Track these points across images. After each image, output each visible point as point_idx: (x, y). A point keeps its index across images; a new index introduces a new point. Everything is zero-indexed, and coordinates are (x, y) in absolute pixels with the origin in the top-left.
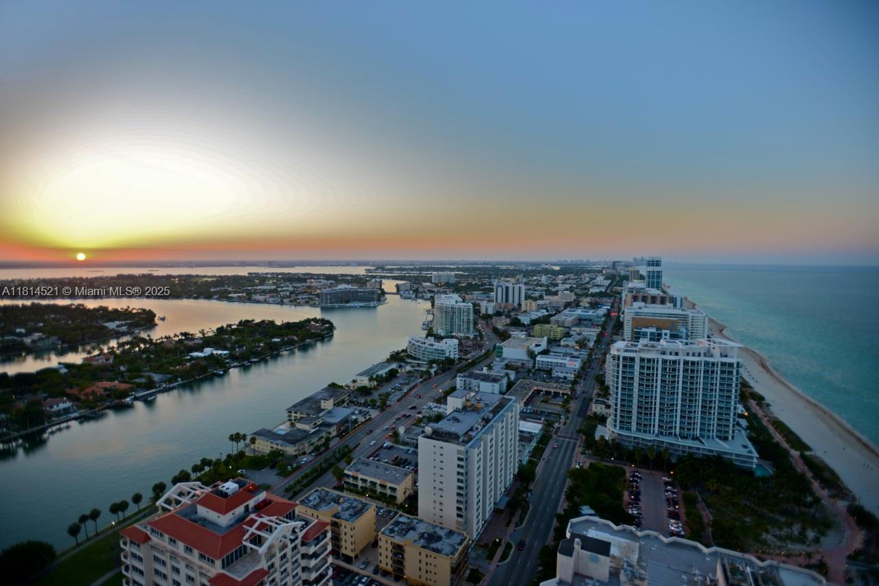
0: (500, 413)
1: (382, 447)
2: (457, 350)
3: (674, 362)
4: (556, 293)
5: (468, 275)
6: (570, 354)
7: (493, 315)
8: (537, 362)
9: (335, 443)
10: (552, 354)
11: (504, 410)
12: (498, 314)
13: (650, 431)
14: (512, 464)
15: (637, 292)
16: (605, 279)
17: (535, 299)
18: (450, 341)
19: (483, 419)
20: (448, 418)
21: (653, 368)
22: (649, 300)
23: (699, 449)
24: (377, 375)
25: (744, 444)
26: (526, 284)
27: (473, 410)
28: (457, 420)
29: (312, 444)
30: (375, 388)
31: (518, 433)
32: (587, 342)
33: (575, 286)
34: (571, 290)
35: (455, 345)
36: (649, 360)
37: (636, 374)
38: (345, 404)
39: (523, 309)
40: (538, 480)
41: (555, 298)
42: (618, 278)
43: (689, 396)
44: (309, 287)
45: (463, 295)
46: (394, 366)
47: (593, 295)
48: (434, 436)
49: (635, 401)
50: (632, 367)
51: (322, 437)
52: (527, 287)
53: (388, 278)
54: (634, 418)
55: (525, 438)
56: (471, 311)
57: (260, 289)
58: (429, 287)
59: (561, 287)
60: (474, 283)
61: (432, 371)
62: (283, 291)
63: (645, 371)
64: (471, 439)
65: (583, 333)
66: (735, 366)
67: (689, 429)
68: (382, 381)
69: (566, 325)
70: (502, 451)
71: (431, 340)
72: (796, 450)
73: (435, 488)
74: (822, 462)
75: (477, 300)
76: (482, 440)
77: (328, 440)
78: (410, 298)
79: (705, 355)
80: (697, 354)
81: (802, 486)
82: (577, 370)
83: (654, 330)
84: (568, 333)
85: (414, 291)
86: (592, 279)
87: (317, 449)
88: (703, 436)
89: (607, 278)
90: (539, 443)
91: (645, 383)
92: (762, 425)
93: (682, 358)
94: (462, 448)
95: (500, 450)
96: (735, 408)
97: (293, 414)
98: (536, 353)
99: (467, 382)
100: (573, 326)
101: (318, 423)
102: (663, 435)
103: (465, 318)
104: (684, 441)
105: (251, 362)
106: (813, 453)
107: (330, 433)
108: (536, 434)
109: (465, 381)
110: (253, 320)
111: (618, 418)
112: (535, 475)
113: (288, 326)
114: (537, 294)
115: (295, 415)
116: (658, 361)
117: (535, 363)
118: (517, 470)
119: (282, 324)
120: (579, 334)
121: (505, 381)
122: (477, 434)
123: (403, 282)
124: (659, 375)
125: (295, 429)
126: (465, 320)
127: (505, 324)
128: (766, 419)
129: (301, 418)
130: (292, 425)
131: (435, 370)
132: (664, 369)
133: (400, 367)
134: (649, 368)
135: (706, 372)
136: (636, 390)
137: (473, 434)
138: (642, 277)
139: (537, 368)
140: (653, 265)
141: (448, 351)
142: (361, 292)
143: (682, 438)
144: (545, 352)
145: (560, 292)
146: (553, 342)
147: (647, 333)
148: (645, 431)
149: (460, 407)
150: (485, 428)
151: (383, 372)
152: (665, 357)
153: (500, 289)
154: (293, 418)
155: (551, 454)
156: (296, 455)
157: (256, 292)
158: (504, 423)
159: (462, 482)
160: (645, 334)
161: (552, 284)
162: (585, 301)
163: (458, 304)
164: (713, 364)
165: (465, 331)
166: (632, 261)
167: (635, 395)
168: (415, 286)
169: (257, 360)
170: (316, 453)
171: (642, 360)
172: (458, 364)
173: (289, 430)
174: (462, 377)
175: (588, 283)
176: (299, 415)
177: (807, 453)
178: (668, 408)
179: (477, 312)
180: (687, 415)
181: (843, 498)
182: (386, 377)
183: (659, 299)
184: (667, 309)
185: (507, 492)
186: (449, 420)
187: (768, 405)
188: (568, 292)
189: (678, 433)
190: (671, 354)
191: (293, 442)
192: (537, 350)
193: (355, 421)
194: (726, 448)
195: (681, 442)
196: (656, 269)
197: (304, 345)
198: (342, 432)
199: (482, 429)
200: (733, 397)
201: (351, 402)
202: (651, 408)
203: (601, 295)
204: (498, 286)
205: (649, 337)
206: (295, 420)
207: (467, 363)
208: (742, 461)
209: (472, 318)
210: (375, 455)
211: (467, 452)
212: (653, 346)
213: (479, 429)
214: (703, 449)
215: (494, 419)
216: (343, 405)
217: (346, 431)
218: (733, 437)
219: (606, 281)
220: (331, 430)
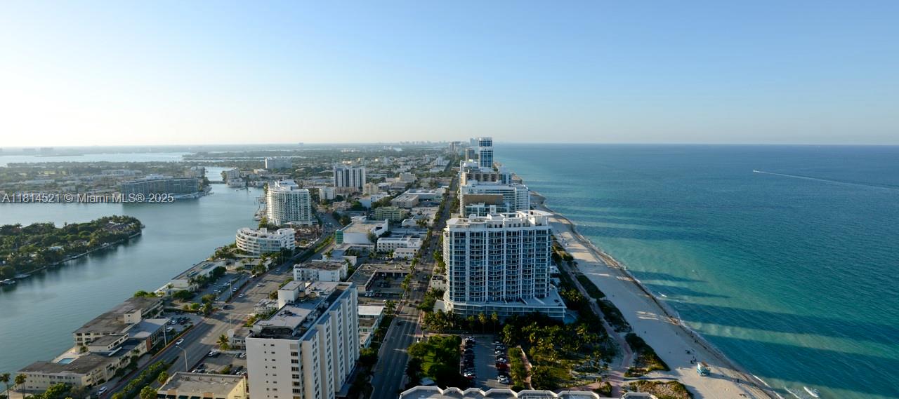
0: (337, 301)
1: (207, 356)
2: (294, 239)
3: (499, 234)
4: (397, 175)
5: (307, 159)
6: (410, 234)
7: (333, 200)
8: (378, 245)
9: (146, 361)
10: (393, 236)
11: (340, 297)
12: (339, 199)
13: (481, 298)
14: (353, 350)
15: (470, 171)
16: (443, 160)
17: (376, 182)
18: (285, 231)
19: (319, 309)
20: (279, 313)
21: (482, 241)
22: (482, 178)
23: (521, 309)
24: (199, 277)
25: (557, 299)
26: (368, 167)
27: (307, 301)
28: (289, 314)
29: (113, 368)
30: (198, 291)
31: (357, 318)
32: (426, 221)
33: (416, 167)
34: (412, 170)
35: (291, 235)
36: (478, 234)
37: (468, 247)
38: (159, 314)
39: (364, 192)
40: (381, 361)
41: (398, 179)
42: (456, 159)
43: (513, 262)
44: (106, 179)
45: (300, 181)
46: (221, 263)
47: (433, 175)
48: (264, 334)
49: (467, 273)
50: (463, 241)
51: (127, 357)
52: (369, 170)
53: (213, 165)
54: (467, 289)
55: (364, 321)
56: (309, 198)
57: (29, 184)
58: (262, 173)
59: (402, 169)
60: (312, 167)
61: (266, 265)
62: (66, 185)
63: (475, 245)
64: (305, 331)
65: (423, 213)
66: (547, 232)
67: (514, 293)
68: (205, 283)
69: (408, 206)
70: (341, 339)
71: (264, 231)
72: (594, 297)
73: (268, 389)
74: (611, 304)
75: (316, 185)
76: (317, 331)
77: (135, 359)
78: (239, 187)
79: (524, 226)
80: (517, 225)
81: (595, 327)
82: (417, 249)
83: (482, 206)
84: (409, 214)
85: (244, 179)
86: (432, 160)
87: (120, 372)
88: (524, 297)
89: (447, 158)
90: (380, 325)
91: (475, 255)
92: (571, 280)
93: (505, 229)
94: (295, 342)
95: (338, 338)
96: (549, 269)
97: (84, 337)
98: (377, 236)
99: (305, 272)
100: (414, 207)
101: (120, 342)
102: (492, 301)
103: (302, 205)
104: (510, 303)
105: (15, 279)
106: (605, 298)
107: (137, 351)
108: (378, 317)
109: (303, 271)
110: (19, 225)
111: (454, 291)
112: (377, 357)
113: (73, 229)
114: (379, 177)
115: (87, 337)
116: (485, 234)
117: (376, 247)
118: (358, 355)
119: (65, 228)
120: (419, 215)
121: (345, 268)
122: (312, 325)
123: (230, 169)
124: (487, 247)
125: (87, 353)
126: (302, 207)
127: (345, 208)
128: (574, 275)
129: (96, 339)
130: (84, 350)
131: (270, 262)
132: (491, 241)
133: (228, 264)
134: (478, 241)
135: (525, 240)
136: (467, 263)
137: (308, 325)
138: (476, 157)
139: (378, 251)
140: (485, 145)
141: (283, 242)
142: (178, 182)
143: (508, 302)
144: (387, 235)
145: (401, 174)
146: (395, 223)
147: (476, 208)
148: (477, 300)
149: (293, 299)
150: (321, 318)
151: (206, 273)
152: (491, 230)
153: (340, 173)
154: (84, 341)
155: (393, 334)
156: (90, 386)
157: (22, 189)
158: (341, 310)
159: (298, 378)
160: (475, 210)
161: (394, 166)
162: (426, 181)
163: (294, 190)
164: (530, 233)
165: (303, 218)
166: (469, 141)
167: (467, 268)
168: (245, 174)
169: (25, 276)
170: (120, 378)
171: (472, 234)
172: (295, 254)
173: (77, 356)
174: (300, 268)
175: (428, 164)
176: (92, 336)
177: (601, 299)
178: (495, 277)
179: (315, 197)
180: (511, 280)
181: (623, 331)
182: (211, 277)
183: (490, 177)
184: (496, 186)
185: (349, 378)
186: (281, 315)
187: (576, 263)
188: (409, 173)
189: (504, 297)
190: (496, 226)
191: (85, 371)
192: (378, 233)
193: (172, 332)
194: (542, 305)
195: (507, 305)
196: (488, 148)
197: (99, 250)
198: (155, 347)
199: (317, 319)
200: (547, 259)
201: (165, 310)
202: (481, 278)
203: (441, 174)
204: (338, 170)
205: (478, 212)
206: (87, 343)
207: (305, 252)
208: (555, 314)
209: (309, 205)
210: (199, 366)
211: (301, 345)
212: (481, 221)
213: (314, 320)
214: (525, 308)
215: (330, 308)
216: (156, 316)
217: (161, 345)
218: (548, 295)
219: (445, 161)
220: (139, 347)
